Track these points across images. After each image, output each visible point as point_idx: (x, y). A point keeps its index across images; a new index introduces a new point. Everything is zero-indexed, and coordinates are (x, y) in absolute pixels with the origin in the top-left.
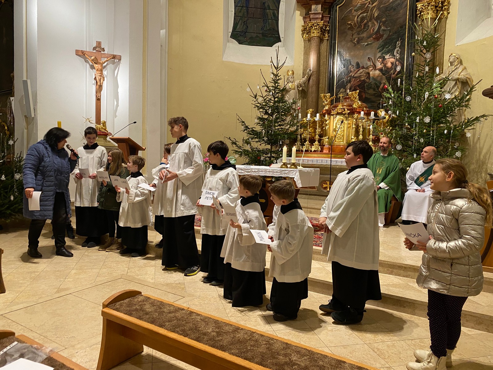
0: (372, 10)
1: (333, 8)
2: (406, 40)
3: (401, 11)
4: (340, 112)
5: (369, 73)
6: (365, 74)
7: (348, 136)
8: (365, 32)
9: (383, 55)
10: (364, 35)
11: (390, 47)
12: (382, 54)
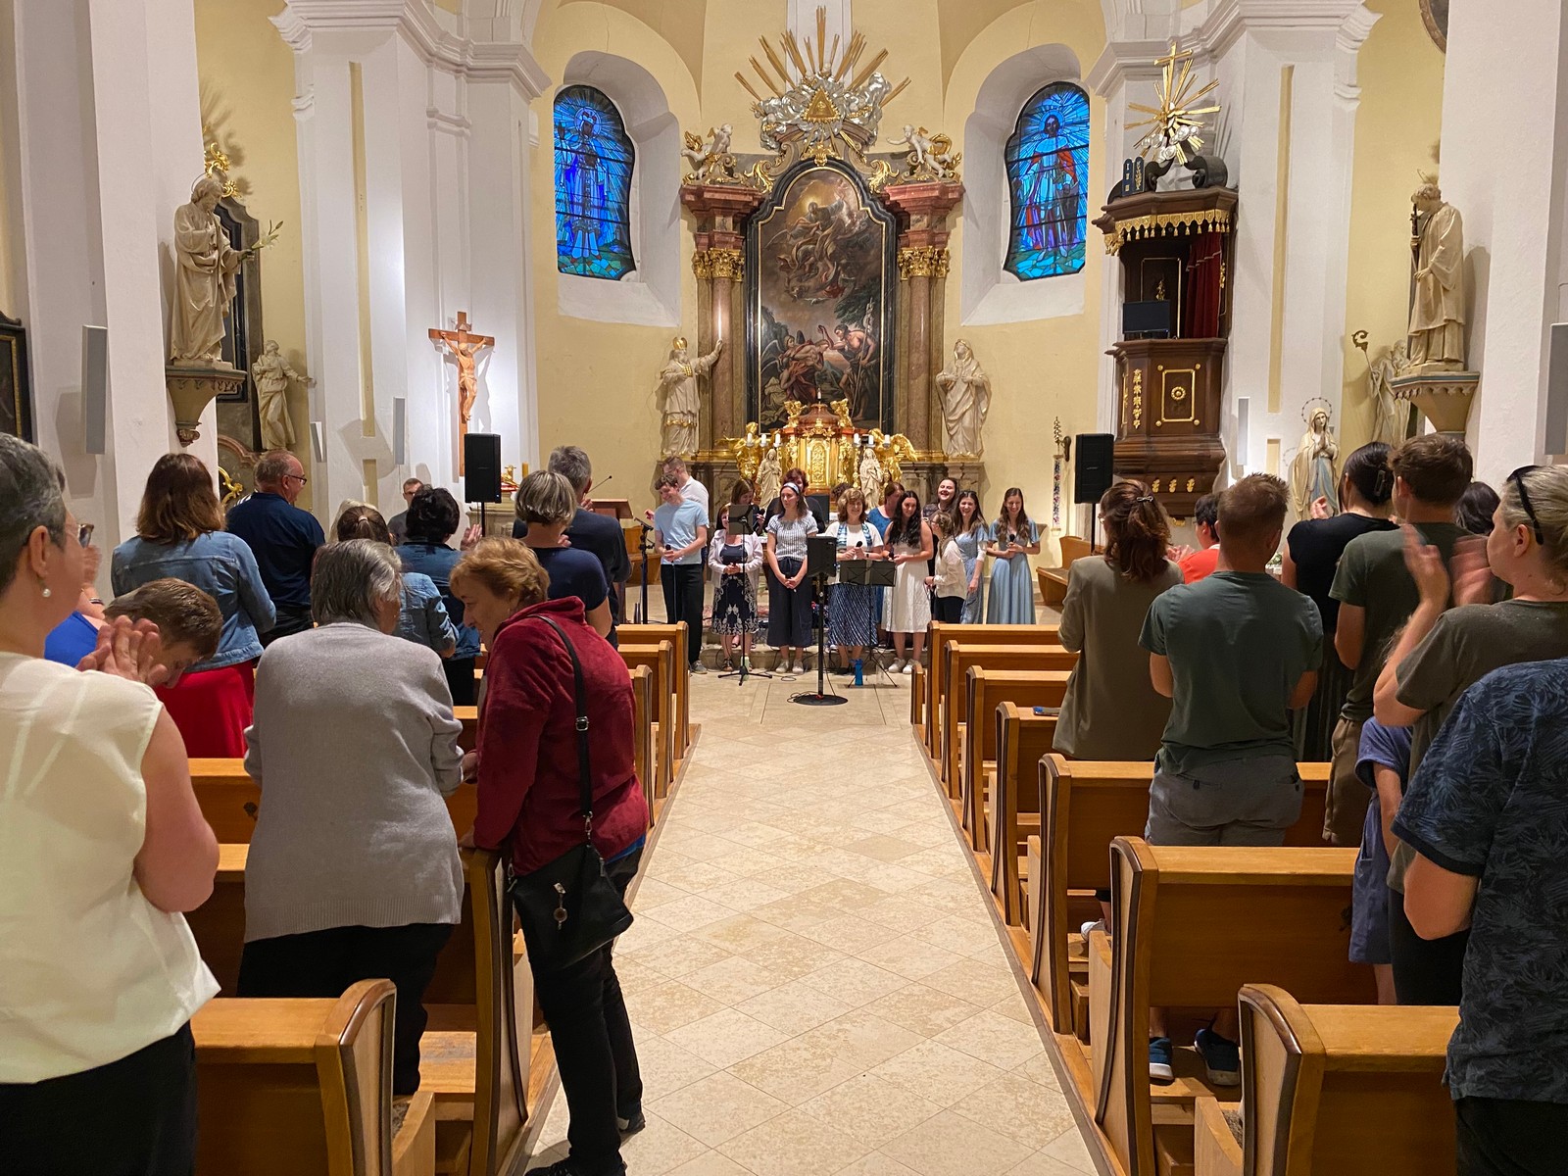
0: (823, 241)
1: (750, 225)
2: (883, 302)
3: (872, 252)
4: (818, 433)
5: (821, 355)
7: (833, 473)
8: (811, 278)
9: (846, 324)
10: (810, 284)
11: (856, 311)
12: (843, 322)
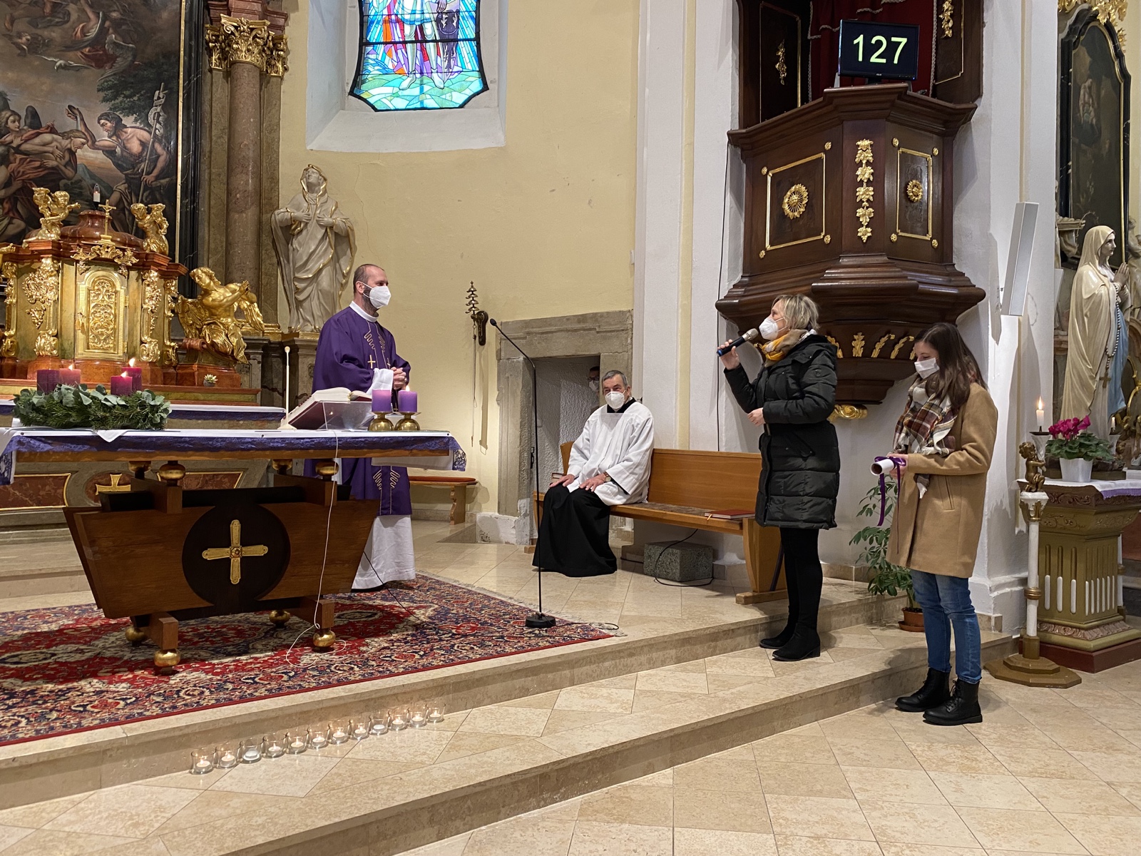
2: (181, 94)
4: (108, 256)
5: (72, 153)
6: (58, 152)
7: (131, 334)
8: (57, 24)
9: (118, 113)
10: (53, 34)
11: (136, 98)
12: (114, 108)
